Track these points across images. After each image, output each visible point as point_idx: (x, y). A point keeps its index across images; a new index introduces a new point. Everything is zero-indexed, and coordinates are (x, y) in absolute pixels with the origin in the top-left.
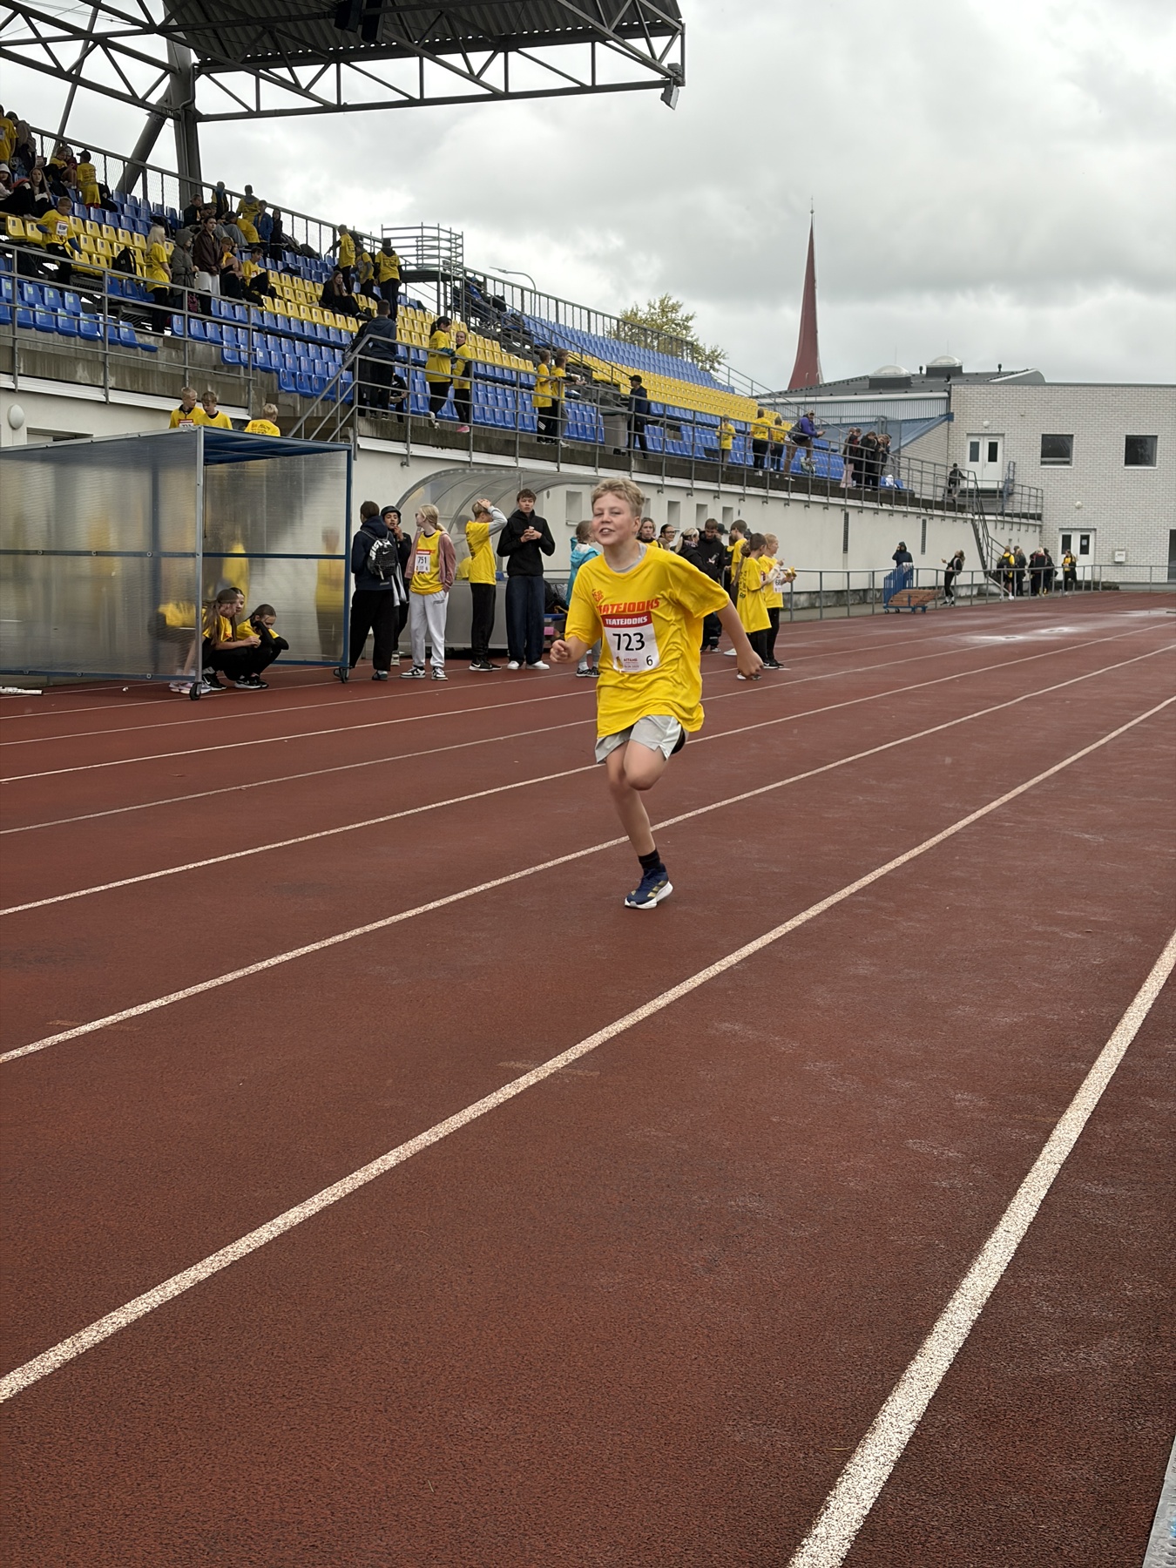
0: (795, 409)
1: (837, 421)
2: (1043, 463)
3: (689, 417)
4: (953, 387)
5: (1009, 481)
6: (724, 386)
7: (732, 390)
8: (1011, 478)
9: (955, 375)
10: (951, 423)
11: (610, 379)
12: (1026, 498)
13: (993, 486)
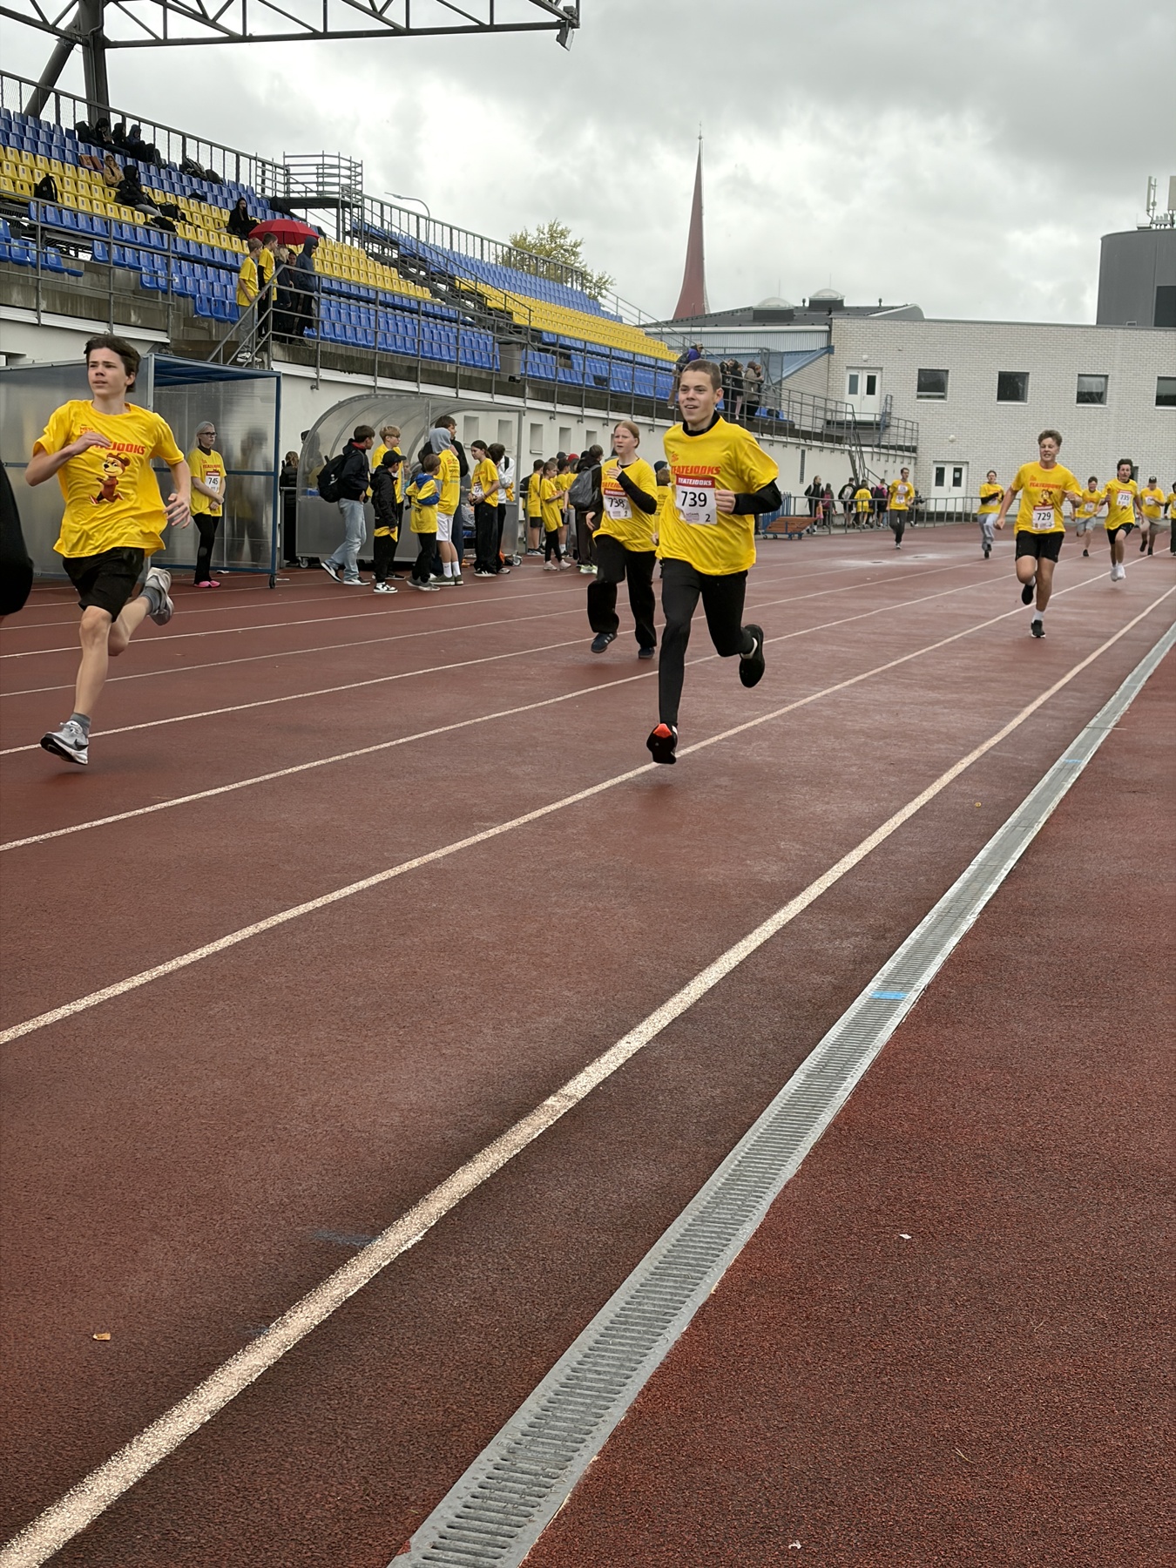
0: (680, 339)
1: (721, 352)
2: (919, 397)
3: (579, 345)
4: (834, 321)
5: (886, 414)
6: (613, 315)
7: (619, 319)
8: (888, 411)
9: (836, 310)
10: (832, 356)
11: (503, 307)
12: (901, 431)
13: (870, 418)
